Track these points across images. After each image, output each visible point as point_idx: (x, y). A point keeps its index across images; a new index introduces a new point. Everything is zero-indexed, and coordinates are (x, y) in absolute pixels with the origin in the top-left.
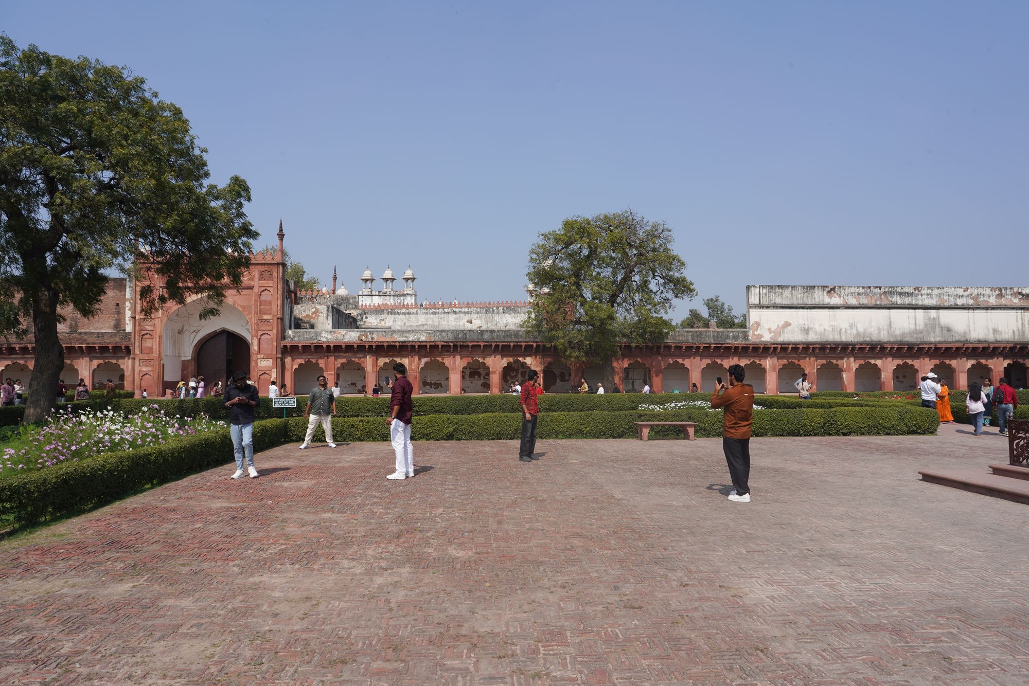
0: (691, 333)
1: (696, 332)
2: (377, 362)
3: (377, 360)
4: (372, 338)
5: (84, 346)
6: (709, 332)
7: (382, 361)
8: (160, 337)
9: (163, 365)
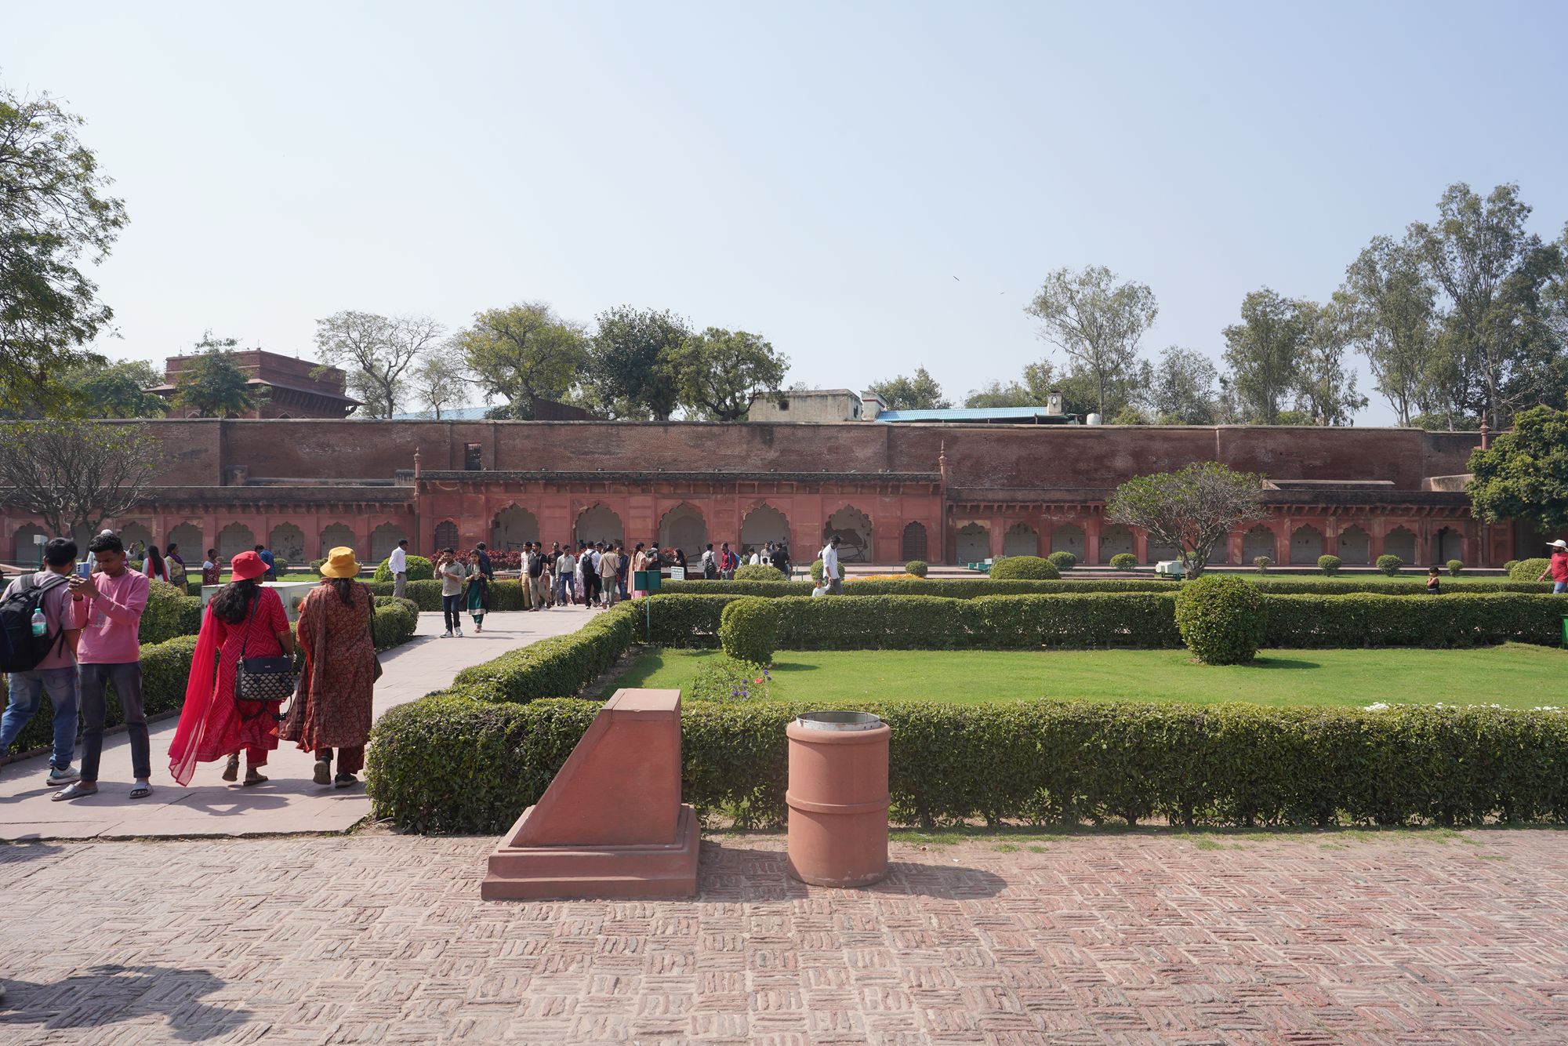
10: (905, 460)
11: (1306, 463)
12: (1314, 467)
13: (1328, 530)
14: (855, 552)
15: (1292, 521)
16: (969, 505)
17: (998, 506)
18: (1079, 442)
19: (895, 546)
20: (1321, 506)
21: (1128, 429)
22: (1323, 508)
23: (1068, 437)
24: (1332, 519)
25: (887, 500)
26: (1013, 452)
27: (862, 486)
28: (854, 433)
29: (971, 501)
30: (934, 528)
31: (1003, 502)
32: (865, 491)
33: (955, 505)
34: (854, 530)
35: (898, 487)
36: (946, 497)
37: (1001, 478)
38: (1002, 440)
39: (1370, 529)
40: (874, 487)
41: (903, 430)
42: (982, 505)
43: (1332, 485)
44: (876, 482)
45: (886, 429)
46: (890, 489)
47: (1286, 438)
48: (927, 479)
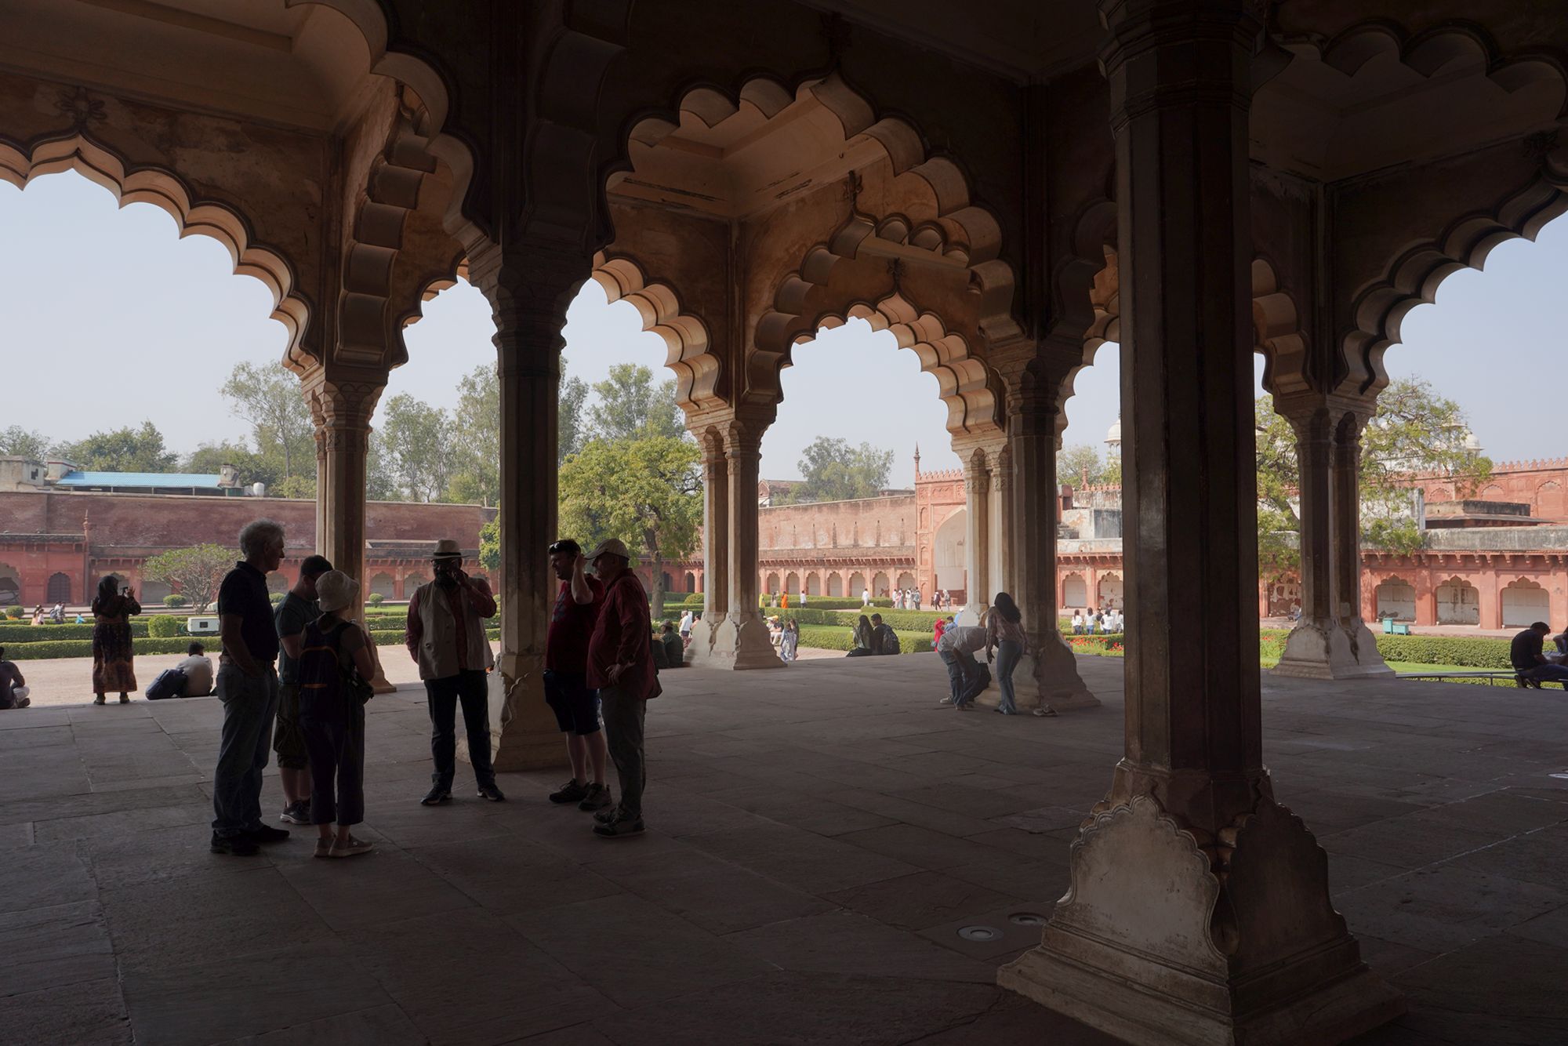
0: (1479, 535)
1: (1489, 532)
2: (1095, 575)
3: (1095, 571)
4: (1091, 549)
5: (888, 558)
6: (1511, 532)
7: (1101, 573)
8: (932, 550)
9: (936, 576)
10: (64, 521)
11: (398, 527)
12: (405, 531)
13: (397, 575)
14: (11, 596)
15: (372, 569)
16: (109, 559)
17: (136, 561)
18: (221, 509)
19: (41, 592)
20: (390, 559)
21: (262, 501)
22: (392, 561)
23: (213, 505)
24: (400, 568)
25: (34, 556)
26: (164, 517)
27: (9, 545)
28: (13, 499)
29: (113, 556)
30: (77, 577)
31: (139, 557)
32: (12, 548)
33: (97, 560)
34: (10, 578)
35: (44, 545)
36: (88, 553)
37: (154, 536)
38: (153, 507)
39: (427, 575)
40: (21, 546)
41: (63, 497)
42: (121, 559)
43: (412, 544)
44: (22, 542)
45: (46, 496)
46: (35, 548)
47: (384, 510)
48: (72, 539)
